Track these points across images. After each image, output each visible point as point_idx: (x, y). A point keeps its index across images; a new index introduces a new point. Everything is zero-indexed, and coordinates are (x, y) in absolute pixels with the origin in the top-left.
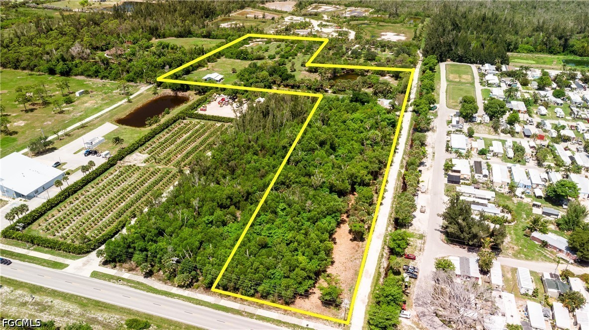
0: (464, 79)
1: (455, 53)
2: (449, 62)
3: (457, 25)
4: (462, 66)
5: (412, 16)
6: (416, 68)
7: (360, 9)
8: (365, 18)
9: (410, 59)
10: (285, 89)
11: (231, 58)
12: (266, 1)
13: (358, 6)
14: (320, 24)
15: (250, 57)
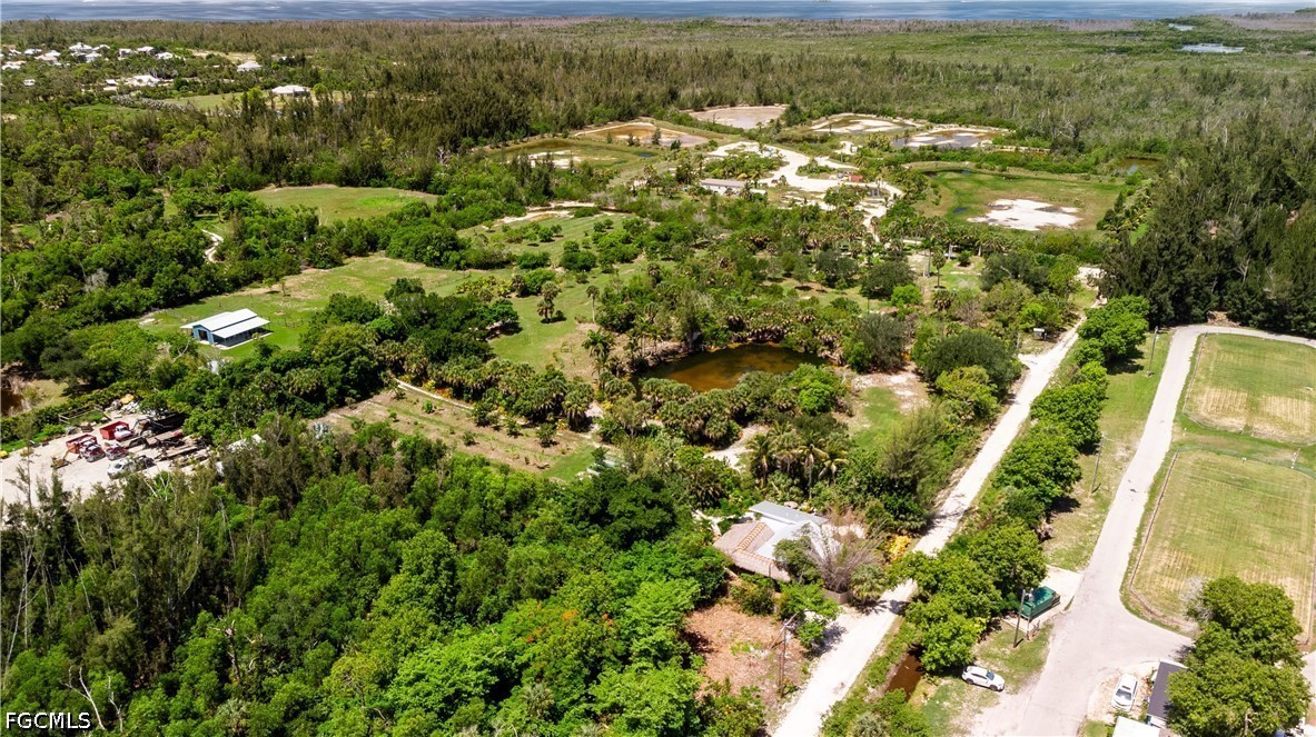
0: (1273, 419)
1: (1250, 292)
2: (1220, 327)
3: (1291, 184)
4: (1280, 348)
5: (1136, 154)
6: (1056, 342)
7: (972, 128)
8: (966, 153)
9: (1035, 305)
10: (435, 396)
11: (399, 256)
12: (711, 105)
13: (968, 121)
14: (805, 167)
15: (454, 256)
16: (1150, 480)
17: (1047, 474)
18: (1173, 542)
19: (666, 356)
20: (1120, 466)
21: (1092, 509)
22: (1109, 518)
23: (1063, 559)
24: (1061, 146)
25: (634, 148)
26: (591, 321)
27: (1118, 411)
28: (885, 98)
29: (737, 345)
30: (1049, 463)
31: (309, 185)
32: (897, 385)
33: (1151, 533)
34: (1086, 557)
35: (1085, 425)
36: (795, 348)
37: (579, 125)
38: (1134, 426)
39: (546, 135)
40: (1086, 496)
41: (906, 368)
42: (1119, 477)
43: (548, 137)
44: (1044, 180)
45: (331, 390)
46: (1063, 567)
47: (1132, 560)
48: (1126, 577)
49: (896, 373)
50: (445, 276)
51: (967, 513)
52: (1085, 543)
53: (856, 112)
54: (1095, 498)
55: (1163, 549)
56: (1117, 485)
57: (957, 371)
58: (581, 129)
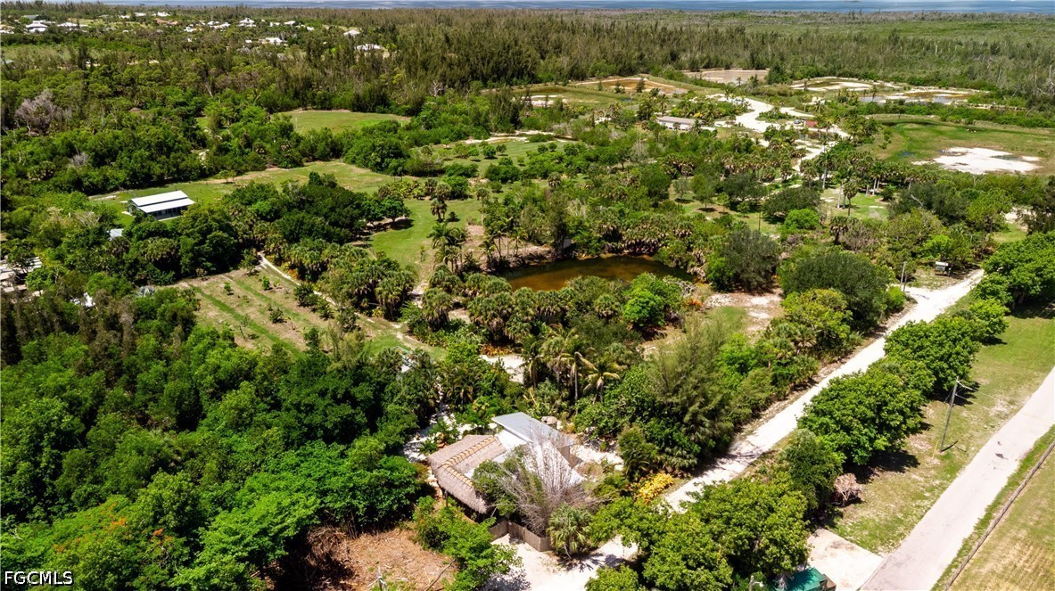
6: (962, 279)
7: (952, 91)
8: (933, 108)
9: (942, 236)
10: (285, 276)
11: (353, 162)
12: (707, 67)
13: (949, 83)
14: (766, 114)
15: (394, 163)
16: (1029, 444)
17: (864, 421)
18: (1033, 531)
19: (531, 259)
20: (991, 424)
21: (933, 472)
22: (953, 487)
23: (866, 533)
24: (1039, 102)
25: (619, 95)
26: (480, 224)
27: (1013, 359)
28: (872, 65)
29: (610, 255)
30: (869, 407)
31: (329, 109)
32: (755, 307)
33: (1006, 516)
34: (901, 535)
35: (950, 367)
36: (666, 262)
37: (581, 77)
38: (1029, 378)
39: (548, 84)
40: (931, 455)
41: (774, 290)
42: (986, 436)
43: (550, 85)
44: (1012, 132)
45: (185, 260)
46: (862, 544)
47: (966, 548)
48: (948, 572)
49: (760, 294)
50: (380, 179)
51: (764, 455)
52: (906, 515)
53: (840, 76)
54: (942, 458)
55: (1015, 540)
56: (979, 447)
57: (810, 294)
58: (583, 80)
